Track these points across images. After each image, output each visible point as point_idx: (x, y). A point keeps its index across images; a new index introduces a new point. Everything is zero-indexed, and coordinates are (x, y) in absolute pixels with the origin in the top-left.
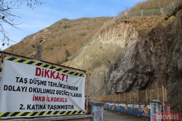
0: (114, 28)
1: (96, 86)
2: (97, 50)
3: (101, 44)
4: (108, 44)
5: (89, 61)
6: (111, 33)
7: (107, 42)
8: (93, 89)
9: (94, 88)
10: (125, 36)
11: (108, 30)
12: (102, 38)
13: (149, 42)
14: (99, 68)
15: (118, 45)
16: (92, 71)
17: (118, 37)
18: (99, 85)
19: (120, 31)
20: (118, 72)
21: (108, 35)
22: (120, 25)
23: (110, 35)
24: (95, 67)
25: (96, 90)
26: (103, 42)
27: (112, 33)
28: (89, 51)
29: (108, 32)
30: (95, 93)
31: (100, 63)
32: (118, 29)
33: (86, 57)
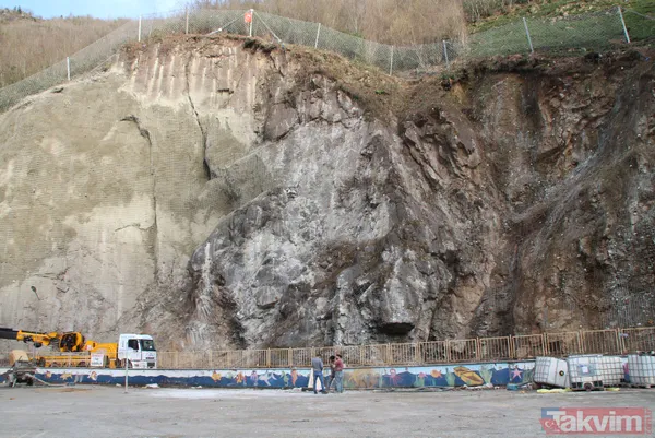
0: (198, 54)
1: (105, 296)
2: (110, 126)
3: (131, 102)
4: (166, 111)
5: (65, 170)
6: (183, 68)
7: (164, 102)
8: (90, 306)
9: (96, 303)
10: (249, 96)
11: (165, 52)
12: (133, 78)
13: (418, 145)
14: (121, 209)
15: (223, 125)
16: (81, 220)
17: (219, 94)
18: (121, 289)
19: (225, 74)
20: (283, 241)
21: (171, 72)
22: (223, 48)
23: (176, 75)
24: (95, 203)
25: (109, 313)
26: (142, 97)
27: (187, 70)
28: (61, 119)
29: (169, 60)
30: (103, 329)
31: (126, 190)
32: (215, 60)
33: (49, 146)
